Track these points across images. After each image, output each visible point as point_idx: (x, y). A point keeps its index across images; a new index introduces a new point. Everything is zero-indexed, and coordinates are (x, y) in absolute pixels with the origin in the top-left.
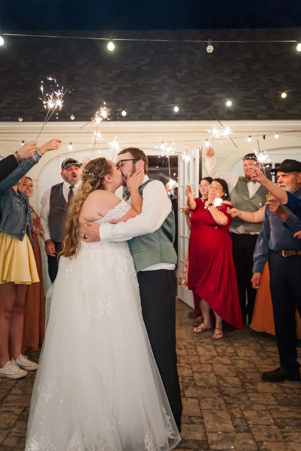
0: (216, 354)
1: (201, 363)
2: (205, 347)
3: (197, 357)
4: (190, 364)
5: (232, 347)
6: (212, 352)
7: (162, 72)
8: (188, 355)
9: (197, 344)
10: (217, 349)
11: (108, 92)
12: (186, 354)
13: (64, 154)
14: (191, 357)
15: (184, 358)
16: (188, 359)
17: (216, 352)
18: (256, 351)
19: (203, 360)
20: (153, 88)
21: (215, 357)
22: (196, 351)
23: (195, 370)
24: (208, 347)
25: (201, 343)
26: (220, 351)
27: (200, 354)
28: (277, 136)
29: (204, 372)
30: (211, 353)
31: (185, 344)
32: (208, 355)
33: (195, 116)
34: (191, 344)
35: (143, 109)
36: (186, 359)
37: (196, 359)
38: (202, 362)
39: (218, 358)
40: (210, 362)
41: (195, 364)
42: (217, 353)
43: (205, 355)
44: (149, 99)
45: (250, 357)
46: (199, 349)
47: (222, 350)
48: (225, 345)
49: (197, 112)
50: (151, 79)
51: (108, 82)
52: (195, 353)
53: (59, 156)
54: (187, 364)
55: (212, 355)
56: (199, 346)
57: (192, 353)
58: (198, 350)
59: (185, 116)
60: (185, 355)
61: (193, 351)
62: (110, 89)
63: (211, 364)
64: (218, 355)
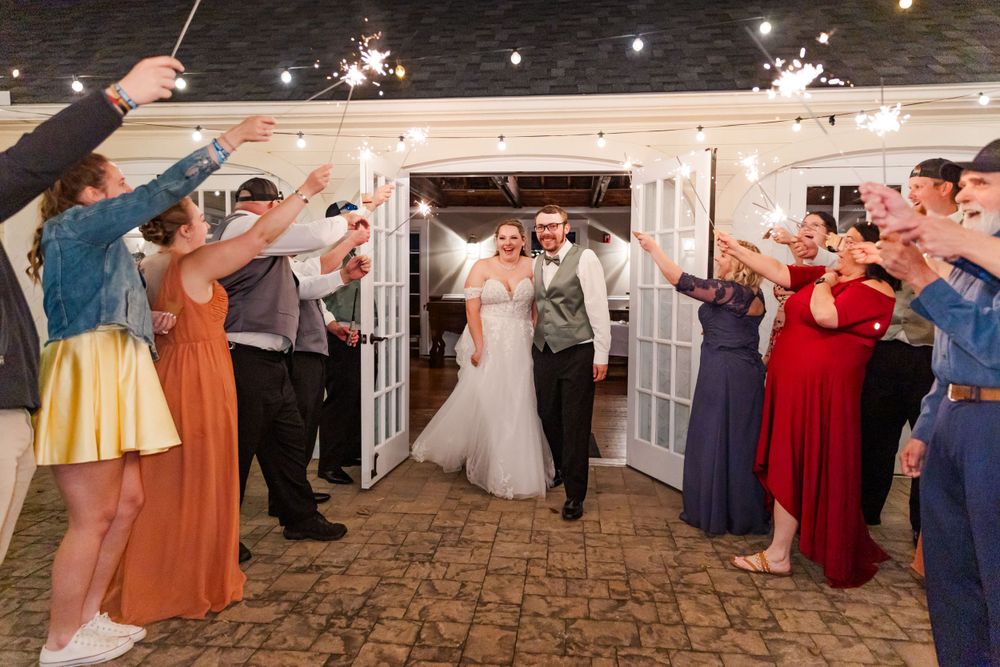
2: (695, 598)
3: (680, 628)
4: (667, 651)
6: (714, 613)
8: (659, 622)
10: (726, 605)
12: (653, 619)
14: (667, 628)
19: (696, 636)
22: (677, 609)
24: (703, 598)
25: (686, 585)
26: (735, 612)
27: (689, 618)
30: (714, 617)
32: (707, 624)
36: (655, 635)
38: (695, 645)
39: (732, 636)
40: (713, 645)
41: (679, 650)
42: (728, 617)
43: (700, 624)
46: (683, 604)
47: (738, 608)
48: (744, 594)
54: (658, 650)
55: (718, 624)
56: (683, 596)
57: (669, 616)
58: (680, 607)
60: (652, 623)
61: (670, 611)
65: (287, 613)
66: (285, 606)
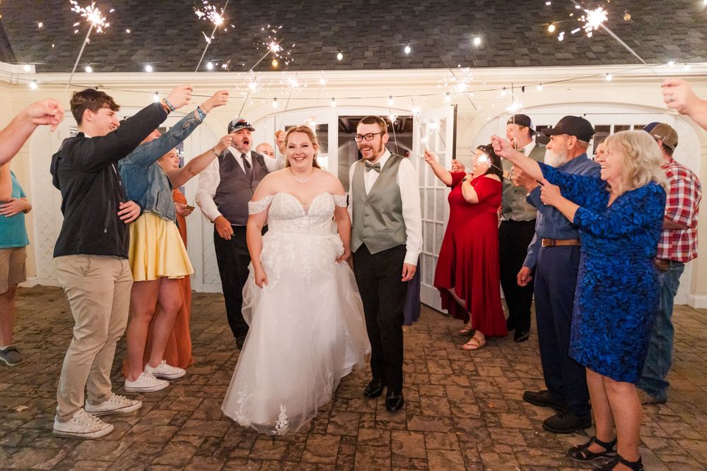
0: (451, 372)
1: (431, 384)
2: (437, 362)
3: (426, 375)
4: (418, 385)
5: (472, 363)
6: (446, 368)
7: (396, 6)
8: (415, 373)
9: (429, 357)
10: (453, 364)
11: (327, 32)
12: (413, 372)
13: (273, 114)
14: (419, 375)
15: (410, 377)
16: (415, 378)
17: (451, 369)
18: (502, 370)
19: (434, 379)
20: (385, 27)
21: (449, 376)
22: (426, 367)
23: (422, 393)
24: (441, 362)
25: (433, 356)
26: (457, 368)
27: (432, 370)
28: (539, 88)
29: (434, 396)
30: (445, 370)
31: (414, 357)
32: (441, 373)
33: (434, 63)
34: (420, 357)
35: (369, 54)
36: (413, 379)
37: (424, 377)
38: (432, 382)
39: (454, 378)
40: (442, 382)
41: (424, 384)
42: (453, 370)
43: (438, 373)
44: (378, 41)
45: (493, 377)
46: (430, 365)
47: (459, 366)
48: (464, 360)
49: (438, 57)
50: (381, 15)
51: (327, 21)
52: (425, 370)
53: (265, 117)
55: (447, 373)
56: (431, 361)
57: (421, 370)
59: (422, 63)
61: (423, 368)
62: (329, 29)
63: (444, 386)
64: (454, 374)
65: (216, 370)
66: (215, 367)
